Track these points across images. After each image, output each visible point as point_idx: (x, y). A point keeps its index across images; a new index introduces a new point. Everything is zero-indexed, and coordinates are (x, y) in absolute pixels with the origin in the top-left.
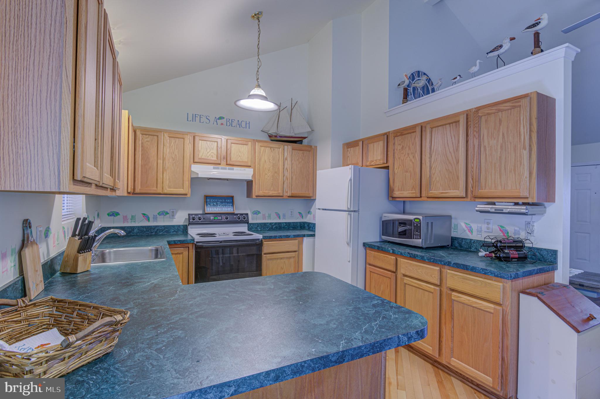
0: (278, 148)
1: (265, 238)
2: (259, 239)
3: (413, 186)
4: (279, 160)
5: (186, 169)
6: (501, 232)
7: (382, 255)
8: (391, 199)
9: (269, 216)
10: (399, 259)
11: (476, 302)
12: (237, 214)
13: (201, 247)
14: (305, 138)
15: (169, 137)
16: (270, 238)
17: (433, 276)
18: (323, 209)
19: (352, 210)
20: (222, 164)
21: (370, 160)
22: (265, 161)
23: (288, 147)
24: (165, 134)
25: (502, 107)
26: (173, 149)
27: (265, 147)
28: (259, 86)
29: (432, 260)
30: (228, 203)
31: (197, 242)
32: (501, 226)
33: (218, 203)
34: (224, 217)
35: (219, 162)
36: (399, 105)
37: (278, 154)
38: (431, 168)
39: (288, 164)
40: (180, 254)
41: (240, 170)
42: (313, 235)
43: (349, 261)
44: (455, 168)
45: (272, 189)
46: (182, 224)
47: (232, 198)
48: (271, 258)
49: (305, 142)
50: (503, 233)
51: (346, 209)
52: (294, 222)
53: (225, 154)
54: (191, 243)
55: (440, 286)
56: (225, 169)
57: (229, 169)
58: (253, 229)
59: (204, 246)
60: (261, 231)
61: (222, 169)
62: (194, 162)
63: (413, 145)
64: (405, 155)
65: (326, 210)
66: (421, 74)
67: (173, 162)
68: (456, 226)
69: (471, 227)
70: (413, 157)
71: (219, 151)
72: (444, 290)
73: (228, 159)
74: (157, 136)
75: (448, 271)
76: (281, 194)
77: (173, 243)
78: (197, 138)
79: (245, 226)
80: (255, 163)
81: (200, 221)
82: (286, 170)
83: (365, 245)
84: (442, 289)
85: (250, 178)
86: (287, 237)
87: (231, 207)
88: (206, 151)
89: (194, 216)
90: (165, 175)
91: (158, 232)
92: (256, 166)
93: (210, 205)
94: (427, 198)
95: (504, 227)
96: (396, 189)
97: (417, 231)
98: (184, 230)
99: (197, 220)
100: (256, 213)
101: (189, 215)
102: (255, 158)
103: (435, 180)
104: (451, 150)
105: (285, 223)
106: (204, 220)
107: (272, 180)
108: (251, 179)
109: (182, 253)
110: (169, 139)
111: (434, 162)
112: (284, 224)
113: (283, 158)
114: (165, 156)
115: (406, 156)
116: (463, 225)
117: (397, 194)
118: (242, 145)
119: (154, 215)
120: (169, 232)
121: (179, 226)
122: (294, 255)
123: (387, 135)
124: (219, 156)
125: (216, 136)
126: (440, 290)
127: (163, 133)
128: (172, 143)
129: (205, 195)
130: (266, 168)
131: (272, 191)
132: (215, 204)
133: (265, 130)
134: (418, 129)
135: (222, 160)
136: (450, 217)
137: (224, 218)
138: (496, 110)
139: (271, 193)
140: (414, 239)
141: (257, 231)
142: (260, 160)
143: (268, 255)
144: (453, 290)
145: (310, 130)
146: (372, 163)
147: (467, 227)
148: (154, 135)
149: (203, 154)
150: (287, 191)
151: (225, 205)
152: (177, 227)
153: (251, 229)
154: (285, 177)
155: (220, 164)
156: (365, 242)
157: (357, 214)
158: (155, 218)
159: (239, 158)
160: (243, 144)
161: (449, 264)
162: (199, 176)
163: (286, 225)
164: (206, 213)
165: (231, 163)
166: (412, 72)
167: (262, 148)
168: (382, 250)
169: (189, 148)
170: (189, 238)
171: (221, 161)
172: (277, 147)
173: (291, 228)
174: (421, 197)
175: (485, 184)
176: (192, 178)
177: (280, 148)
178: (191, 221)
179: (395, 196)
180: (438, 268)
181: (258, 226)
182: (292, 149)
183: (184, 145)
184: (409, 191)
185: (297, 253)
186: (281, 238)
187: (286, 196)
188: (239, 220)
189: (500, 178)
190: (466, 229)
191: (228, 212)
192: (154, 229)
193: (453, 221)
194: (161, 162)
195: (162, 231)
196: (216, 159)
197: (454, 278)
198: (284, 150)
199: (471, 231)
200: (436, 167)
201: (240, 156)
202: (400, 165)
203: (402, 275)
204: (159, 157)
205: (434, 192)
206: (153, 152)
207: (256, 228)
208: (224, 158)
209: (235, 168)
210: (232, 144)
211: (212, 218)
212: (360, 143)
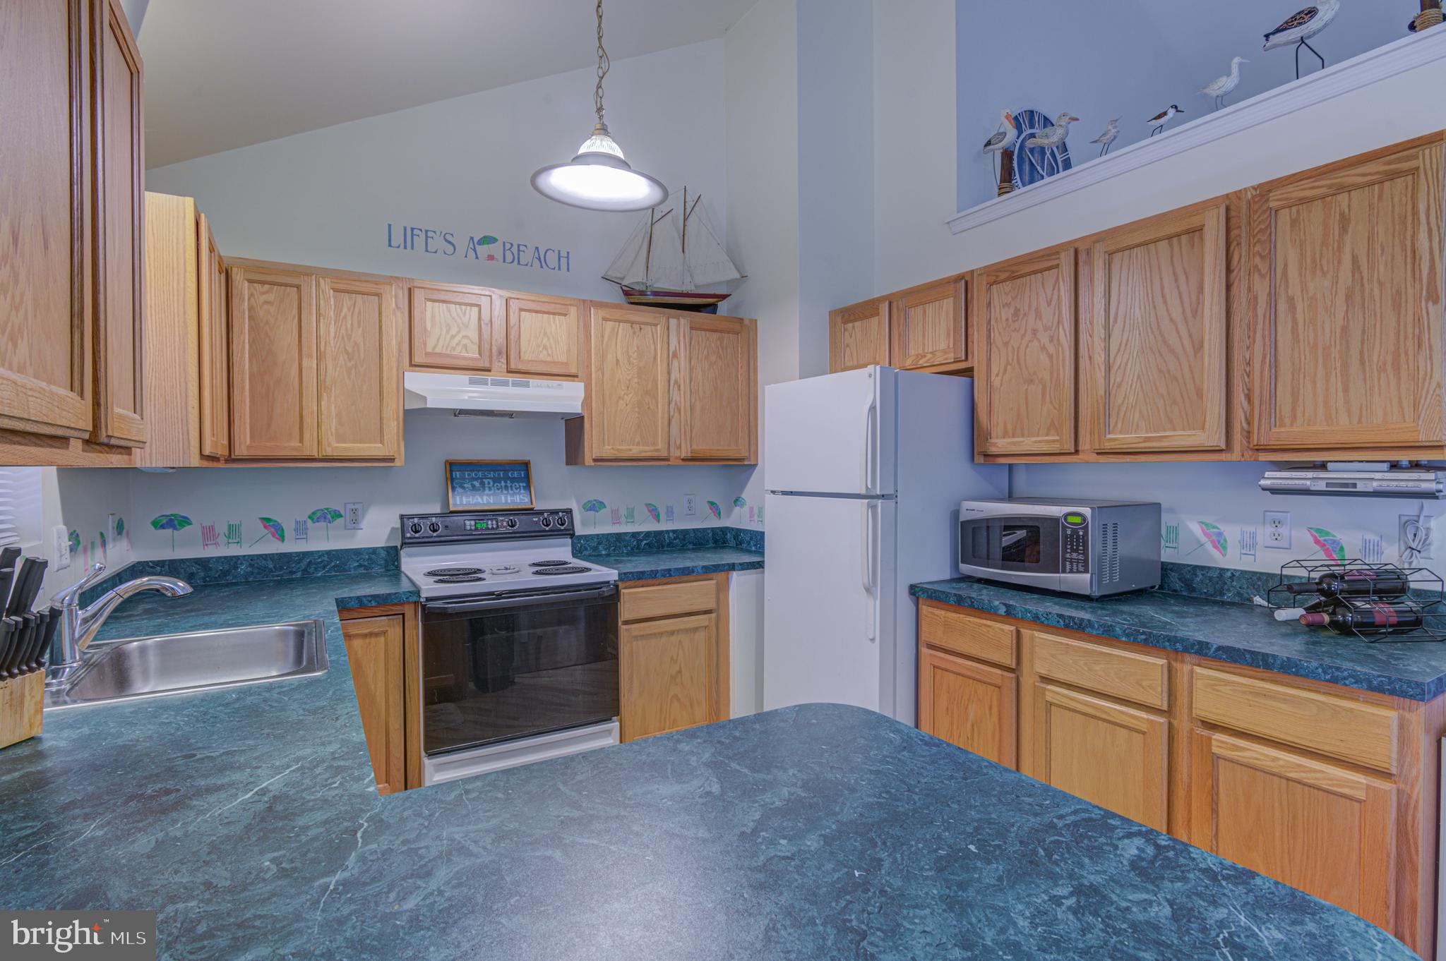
0: (650, 324)
1: (624, 577)
2: (608, 582)
3: (1053, 423)
4: (655, 358)
5: (390, 386)
6: (1317, 548)
7: (972, 619)
8: (979, 459)
9: (631, 514)
10: (1026, 632)
11: (1299, 766)
12: (541, 513)
13: (442, 614)
14: (724, 297)
15: (335, 290)
16: (640, 578)
17: (1145, 684)
18: (785, 493)
19: (878, 493)
20: (493, 369)
21: (912, 352)
22: (618, 361)
23: (680, 323)
24: (322, 281)
25: (1349, 177)
26: (349, 326)
27: (615, 321)
28: (604, 130)
29: (1143, 637)
30: (513, 480)
31: (428, 599)
32: (1318, 530)
33: (486, 481)
34: (504, 520)
35: (487, 365)
36: (992, 199)
37: (652, 342)
38: (1109, 368)
39: (680, 370)
40: (377, 635)
41: (549, 387)
42: (760, 565)
43: (873, 640)
44: (1190, 366)
45: (638, 439)
46: (382, 544)
47: (526, 465)
48: (642, 633)
49: (723, 307)
50: (1327, 552)
51: (863, 492)
52: (698, 530)
53: (502, 340)
54: (409, 603)
55: (1169, 712)
56: (505, 384)
57: (515, 385)
58: (587, 553)
59: (450, 611)
60: (608, 555)
61: (495, 383)
62: (414, 365)
63: (1049, 304)
64: (1024, 336)
65: (791, 493)
66: (1037, 119)
67: (349, 364)
68: (1174, 531)
69: (1220, 534)
70: (1051, 340)
71: (486, 334)
72: (1183, 724)
73: (513, 355)
74: (298, 287)
75: (1198, 670)
76: (664, 454)
77: (353, 604)
78: (419, 296)
79: (564, 545)
80: (589, 366)
81: (435, 534)
82: (676, 386)
83: (914, 590)
84: (1175, 723)
85: (575, 407)
86: (687, 573)
87: (522, 491)
88: (448, 331)
89: (416, 520)
90: (324, 403)
91: (311, 570)
92: (593, 375)
93: (463, 488)
94: (1098, 454)
95: (1327, 534)
96: (997, 430)
97: (1076, 551)
98: (389, 561)
99: (425, 530)
100: (594, 506)
101: (402, 517)
102: (589, 352)
103: (1123, 402)
104: (1176, 314)
105: (674, 531)
106: (445, 532)
107: (639, 413)
108: (580, 412)
109: (385, 633)
110: (335, 297)
111: (1119, 350)
112: (671, 534)
113: (666, 352)
114: (322, 349)
115: (1029, 336)
116: (1196, 529)
117: (1000, 444)
118: (552, 316)
119: (297, 522)
120: (345, 570)
121: (374, 551)
122: (706, 623)
123: (965, 282)
124: (487, 346)
125: (477, 289)
126: (1170, 725)
127: (314, 277)
128: (345, 310)
129: (446, 461)
130: (619, 381)
131: (638, 444)
132: (477, 484)
133: (613, 274)
134: (1066, 260)
135: (495, 358)
136: (1156, 508)
137: (505, 524)
138: (1329, 186)
139: (636, 451)
140: (1064, 572)
141: (597, 558)
142: (603, 358)
143: (633, 626)
144: (1213, 727)
145: (737, 276)
146: (922, 362)
147: (1206, 534)
148: (286, 285)
149: (438, 340)
150: (678, 443)
151: (506, 487)
152: (368, 554)
153: (580, 552)
154: (672, 406)
155: (490, 371)
156: (914, 582)
157: (891, 503)
158: (301, 530)
159: (545, 352)
160: (554, 314)
161: (1201, 650)
162: (429, 405)
163: (675, 539)
164: (452, 512)
165: (521, 367)
167: (609, 325)
168: (972, 606)
169: (395, 323)
170: (405, 586)
171: (491, 362)
172: (650, 320)
173: (691, 546)
174: (1077, 452)
175: (1294, 410)
176: (407, 413)
177: (656, 325)
178: (408, 535)
179: (993, 450)
180: (1162, 661)
181: (599, 543)
182: (692, 328)
183: (380, 314)
184: (1038, 436)
185: (713, 615)
186: (671, 576)
187: (677, 458)
188: (547, 529)
189: (1346, 390)
190: (1204, 539)
191: (516, 507)
192: (299, 562)
193: (1166, 519)
194: (310, 364)
195: (324, 567)
196: (477, 356)
197: (1218, 691)
198: (668, 329)
199: (1219, 543)
200: (1126, 365)
201: (545, 347)
202: (1008, 363)
203: (1039, 679)
204: (305, 349)
205: (1120, 437)
206: (285, 336)
207: (595, 549)
208: (500, 353)
209: (533, 381)
210: (523, 314)
211: (470, 524)
212: (884, 308)
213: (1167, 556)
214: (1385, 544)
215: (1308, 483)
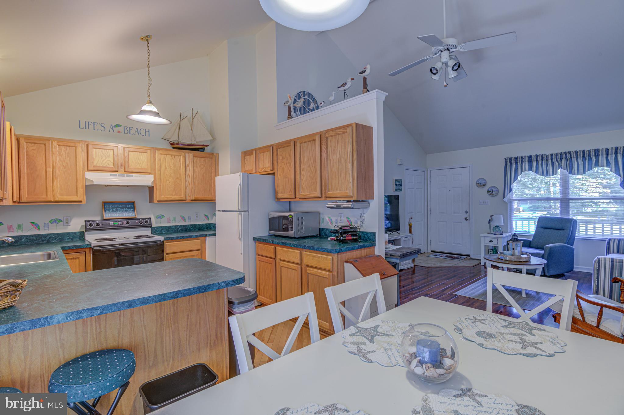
0: (178, 156)
1: (166, 239)
2: (160, 241)
3: (290, 189)
4: (180, 167)
5: (80, 177)
6: (348, 222)
7: (266, 245)
8: (277, 200)
9: (174, 220)
10: (278, 248)
11: (319, 272)
12: (139, 219)
13: (99, 251)
14: (207, 146)
15: (59, 145)
16: (172, 239)
17: (297, 258)
18: (223, 211)
19: (242, 210)
20: (119, 171)
21: (261, 167)
22: (166, 168)
23: (189, 155)
24: (54, 142)
26: (64, 157)
27: (165, 154)
28: (150, 102)
30: (129, 208)
31: (94, 247)
32: (348, 218)
33: (118, 209)
34: (125, 222)
35: (116, 170)
36: (285, 120)
37: (179, 161)
38: (301, 174)
39: (190, 171)
40: (76, 259)
41: (140, 177)
42: (215, 235)
43: (241, 254)
44: (315, 175)
45: (174, 194)
46: (78, 231)
47: (133, 203)
48: (173, 257)
49: (207, 149)
50: (349, 223)
51: (237, 210)
52: (200, 224)
53: (122, 161)
54: (87, 248)
55: (301, 264)
56: (124, 176)
57: (127, 176)
58: (158, 233)
59: (102, 250)
60: (165, 233)
61: (119, 176)
62: (89, 170)
63: (289, 156)
65: (224, 211)
66: (306, 94)
67: (65, 170)
68: (323, 219)
69: (331, 220)
70: (290, 166)
71: (116, 159)
72: (304, 267)
73: (126, 166)
74: (45, 145)
75: (305, 252)
76: (184, 199)
77: (67, 248)
78: (90, 147)
79: (148, 230)
80: (155, 170)
81: (98, 227)
82: (188, 176)
83: (255, 239)
84: (302, 267)
85: (150, 184)
86: (190, 237)
87: (132, 212)
88: (102, 159)
89: (91, 222)
90: (55, 183)
91: (51, 240)
92: (157, 173)
93: (109, 211)
94: (300, 198)
95: (349, 219)
96: (280, 192)
97: (291, 225)
98: (81, 236)
99: (94, 225)
100: (160, 217)
101: (85, 221)
102: (155, 165)
103: (303, 184)
104: (312, 162)
105: (191, 225)
106: (102, 226)
107: (174, 185)
108: (151, 185)
109: (78, 258)
110: (58, 147)
111: (302, 170)
112: (190, 226)
113: (184, 165)
114: (54, 165)
115: (285, 165)
116: (327, 218)
117: (280, 196)
118: (141, 153)
119: (45, 224)
120: (64, 240)
121: (75, 233)
122: (197, 254)
123: (272, 146)
124: (116, 163)
125: (112, 144)
126: (301, 267)
127: (51, 141)
128: (63, 152)
129: (103, 202)
130: (167, 174)
131: (174, 195)
132: (114, 209)
133: (166, 137)
134: (292, 144)
135: (119, 167)
136: (318, 213)
137: (125, 223)
138: (335, 133)
139: (173, 198)
140: (288, 231)
141: (161, 234)
142: (160, 167)
143: (170, 255)
144: (308, 266)
145: (212, 139)
146: (263, 170)
147: (329, 220)
148: (40, 144)
149: (98, 161)
150: (189, 195)
151: (126, 211)
152: (72, 234)
153: (155, 232)
154: (187, 183)
155: (118, 171)
156: (254, 237)
157: (247, 213)
158: (46, 226)
159: (138, 165)
160: (142, 152)
161: (304, 247)
162: (94, 184)
163: (191, 228)
164: (104, 219)
165: (130, 170)
166: (298, 92)
167: (162, 156)
168: (266, 242)
169: (81, 156)
170: (87, 243)
171: (118, 168)
172: (178, 154)
173: (197, 230)
174: (295, 198)
175: (331, 188)
176: (87, 186)
177: (180, 156)
178: (88, 227)
179: (279, 197)
180: (299, 251)
181: (162, 229)
182: (194, 157)
183: (76, 153)
184: (288, 193)
185: (200, 251)
186: (183, 238)
187: (189, 200)
188: (141, 224)
190: (329, 221)
191: (129, 217)
192: (45, 237)
193: (321, 216)
194: (50, 170)
195: (55, 239)
196: (113, 167)
197: (308, 257)
198: (185, 157)
199: (331, 223)
200: (304, 174)
201: (138, 163)
202: (281, 172)
203: (279, 260)
204: (48, 165)
205: (304, 194)
206: (40, 160)
207: (161, 231)
208: (121, 166)
209: (134, 175)
210: (130, 152)
211: (111, 223)
212: (254, 152)
213: (322, 226)
214: (358, 221)
215: (333, 205)
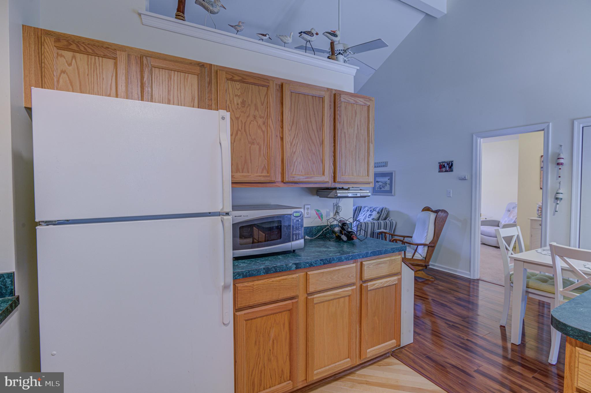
3: (265, 166)
6: (317, 216)
17: (350, 276)
29: (351, 257)
44: (319, 150)
63: (262, 105)
94: (284, 183)
95: (319, 211)
97: (298, 229)
103: (296, 160)
111: (294, 137)
115: (251, 118)
138: (354, 101)
140: (293, 240)
174: (280, 182)
175: (345, 170)
184: (257, 173)
189: (356, 165)
197: (369, 268)
200: (297, 144)
214: (330, 213)
